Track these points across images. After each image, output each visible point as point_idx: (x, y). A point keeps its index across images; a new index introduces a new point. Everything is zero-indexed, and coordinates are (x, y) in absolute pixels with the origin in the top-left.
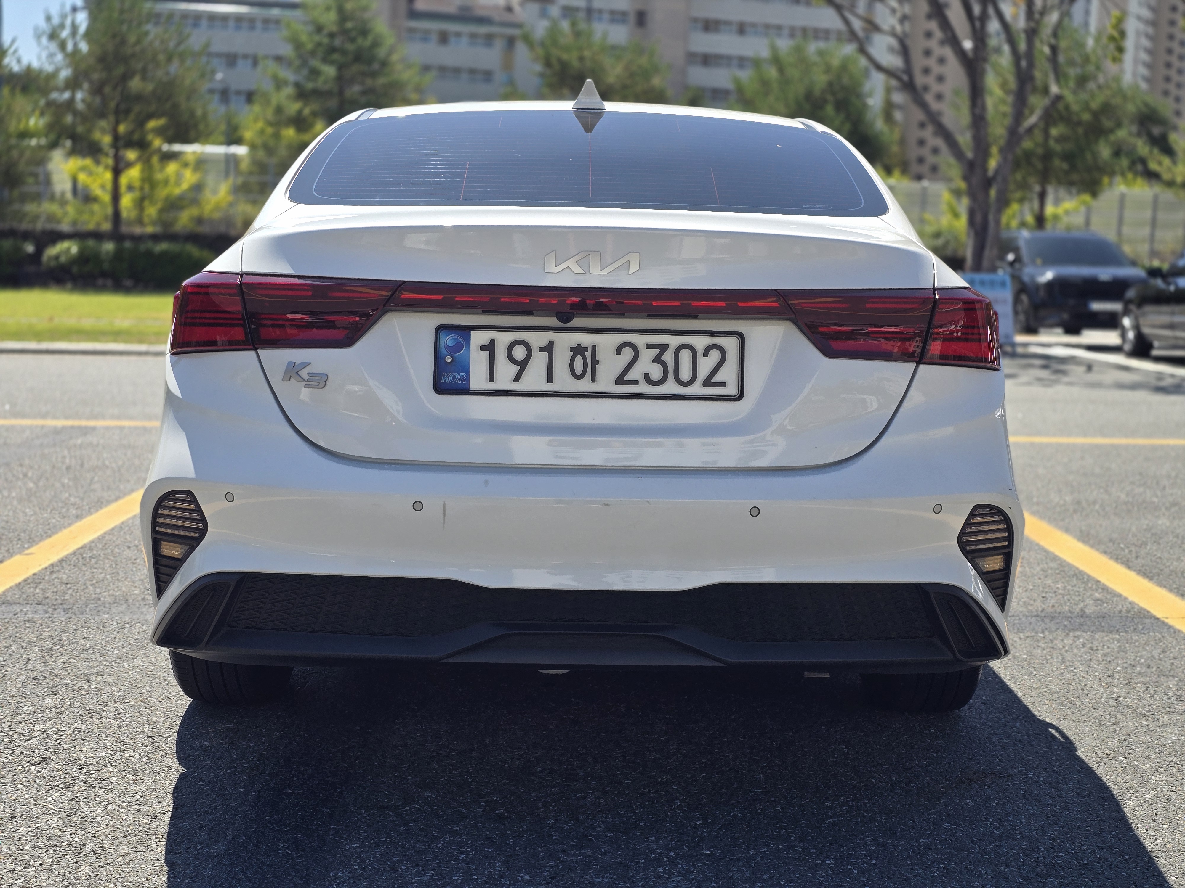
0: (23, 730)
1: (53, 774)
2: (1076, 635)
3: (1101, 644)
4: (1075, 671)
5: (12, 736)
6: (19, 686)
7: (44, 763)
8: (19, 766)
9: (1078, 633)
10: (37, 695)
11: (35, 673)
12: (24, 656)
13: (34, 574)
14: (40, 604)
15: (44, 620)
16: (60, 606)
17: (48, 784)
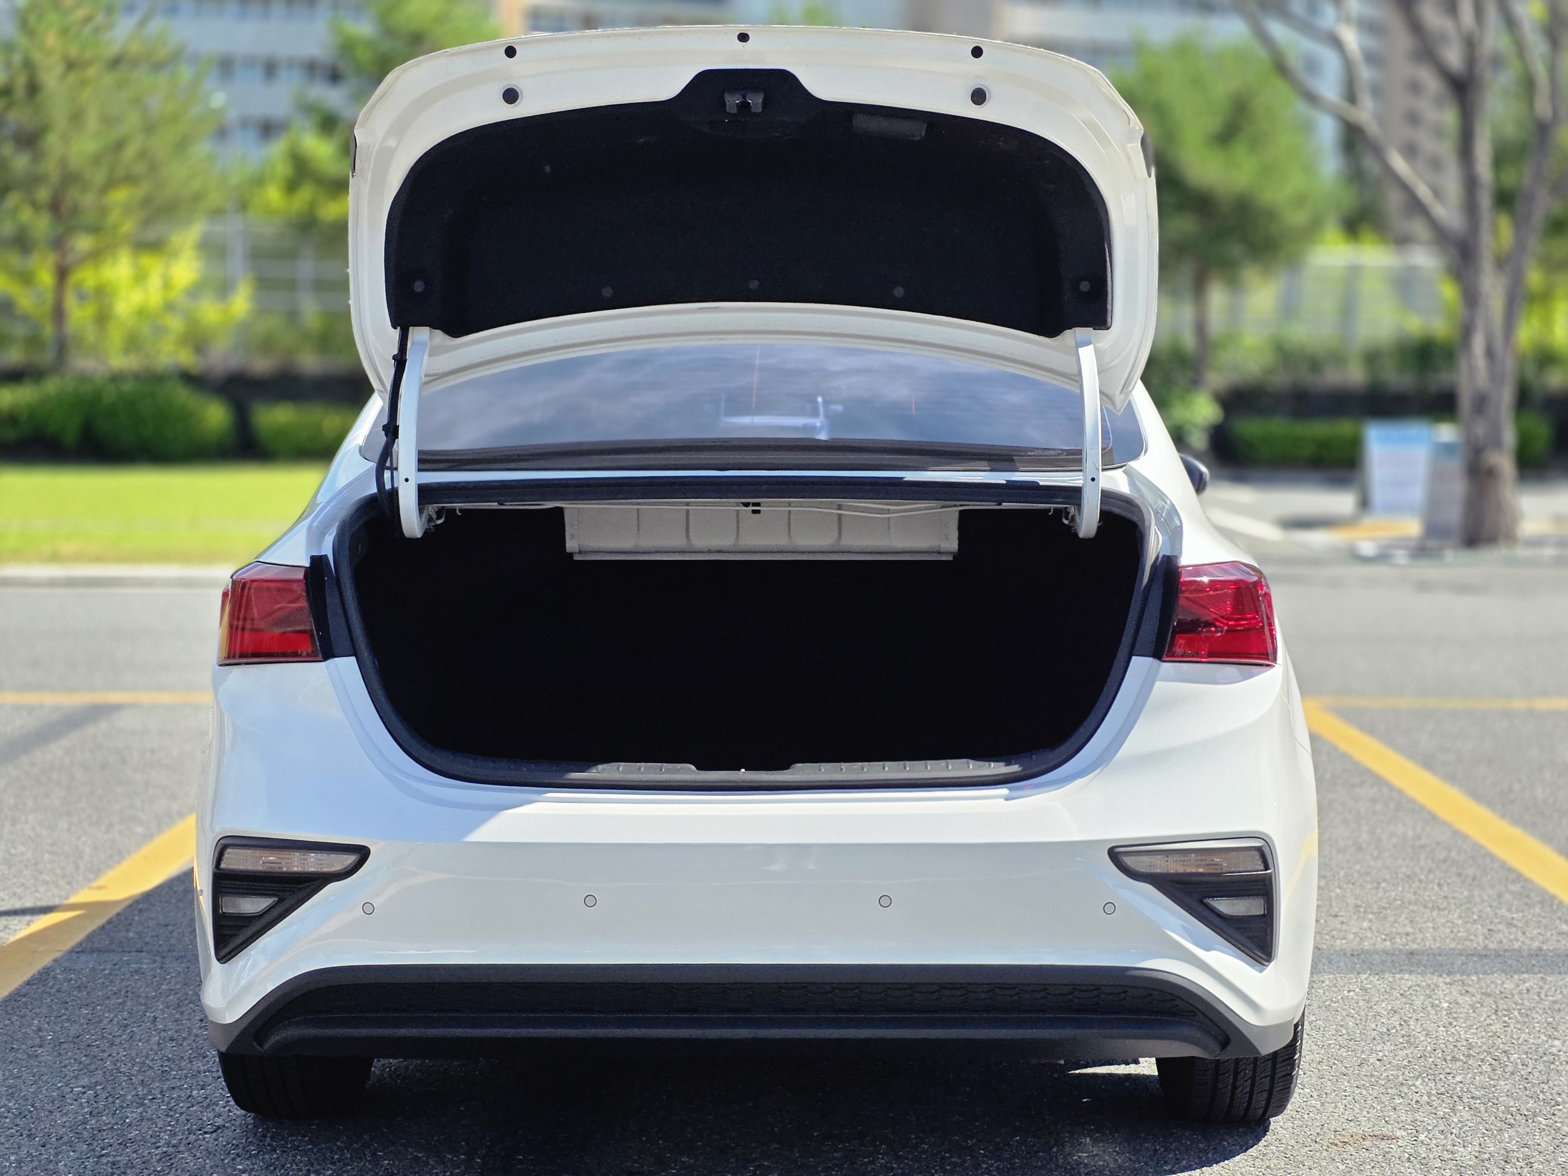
0: (179, 1096)
1: (234, 1142)
2: (1521, 978)
3: (1553, 989)
4: (1510, 1021)
5: (169, 1103)
6: (155, 1047)
7: (219, 1131)
8: (189, 1134)
9: (1526, 976)
10: (182, 1057)
11: (169, 1033)
12: (148, 1014)
13: (118, 914)
14: (141, 952)
15: (155, 971)
16: (170, 954)
17: (232, 1152)
